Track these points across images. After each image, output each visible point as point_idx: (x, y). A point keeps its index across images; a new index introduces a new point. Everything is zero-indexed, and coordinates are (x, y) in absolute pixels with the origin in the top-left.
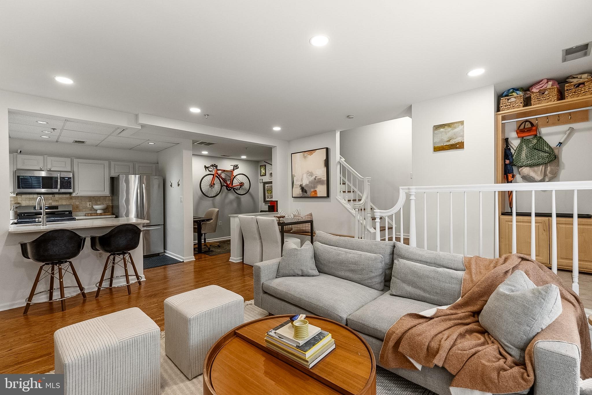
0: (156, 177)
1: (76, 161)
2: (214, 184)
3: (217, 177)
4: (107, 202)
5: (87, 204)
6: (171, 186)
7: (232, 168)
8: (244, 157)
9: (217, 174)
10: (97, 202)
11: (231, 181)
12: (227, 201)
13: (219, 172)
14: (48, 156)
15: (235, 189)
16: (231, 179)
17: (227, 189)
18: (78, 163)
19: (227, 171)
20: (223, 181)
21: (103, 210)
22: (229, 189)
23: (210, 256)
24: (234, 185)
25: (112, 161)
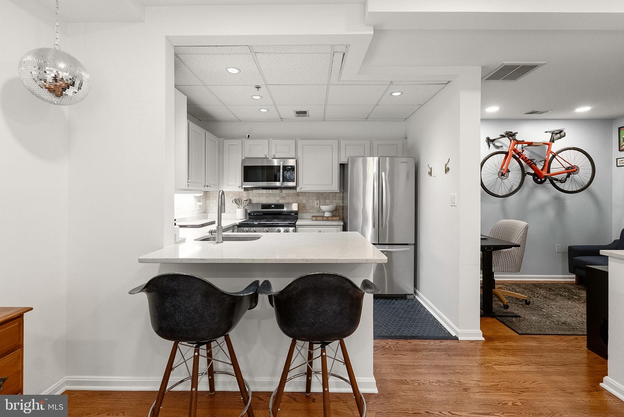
0: (404, 160)
1: (300, 142)
2: (508, 171)
3: (514, 157)
4: (338, 201)
5: (314, 203)
6: (430, 173)
7: (547, 138)
8: (583, 110)
9: (515, 150)
10: (325, 201)
11: (547, 165)
12: (533, 204)
13: (519, 147)
14: (273, 139)
15: (557, 180)
16: (545, 161)
17: (535, 180)
18: (303, 145)
19: (537, 145)
20: (528, 164)
21: (331, 212)
22: (539, 180)
23: (520, 334)
24: (552, 171)
25: (342, 140)
